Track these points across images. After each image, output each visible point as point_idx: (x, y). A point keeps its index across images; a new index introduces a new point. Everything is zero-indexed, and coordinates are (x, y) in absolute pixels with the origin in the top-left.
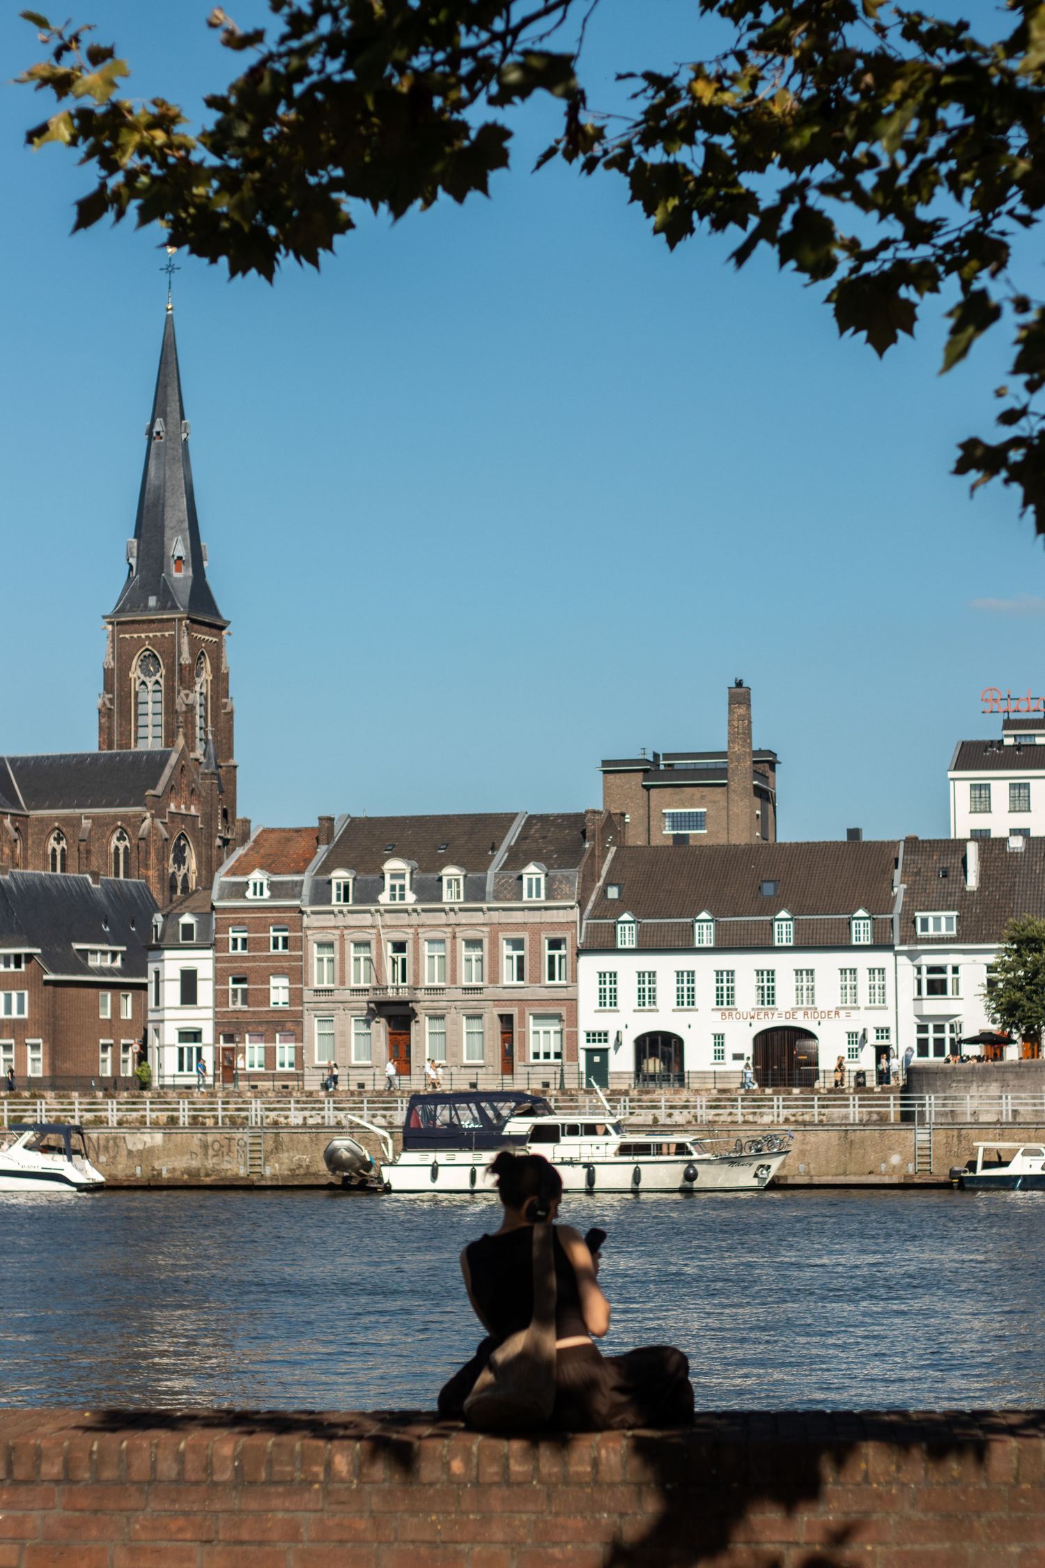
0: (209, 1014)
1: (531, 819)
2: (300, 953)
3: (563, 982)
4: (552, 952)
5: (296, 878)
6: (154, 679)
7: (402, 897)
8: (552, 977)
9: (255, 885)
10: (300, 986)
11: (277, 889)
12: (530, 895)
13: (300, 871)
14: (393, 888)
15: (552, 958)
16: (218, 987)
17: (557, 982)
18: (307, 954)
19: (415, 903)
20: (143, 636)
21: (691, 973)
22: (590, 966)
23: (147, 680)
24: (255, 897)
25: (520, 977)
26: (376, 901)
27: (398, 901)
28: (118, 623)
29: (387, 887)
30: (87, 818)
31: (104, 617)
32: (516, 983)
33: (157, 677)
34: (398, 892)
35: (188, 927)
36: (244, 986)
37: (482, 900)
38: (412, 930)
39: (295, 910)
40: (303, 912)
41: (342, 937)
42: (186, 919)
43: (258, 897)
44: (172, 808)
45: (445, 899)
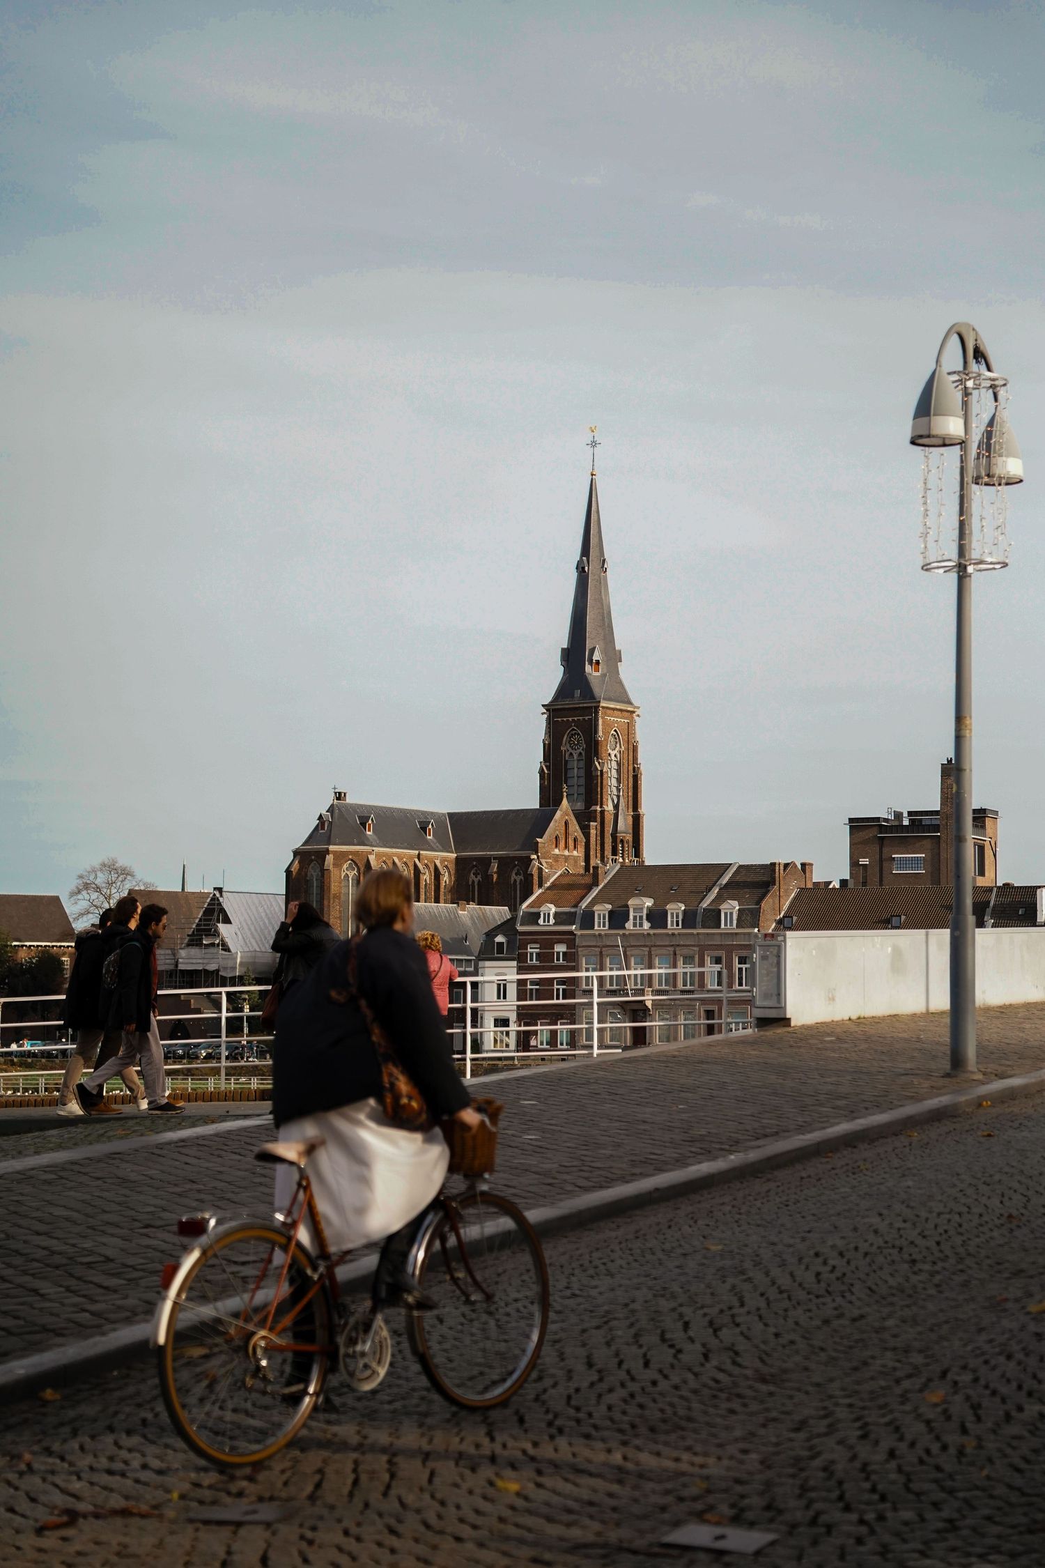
0: (514, 1006)
1: (741, 867)
2: (574, 964)
3: (748, 988)
4: (741, 966)
5: (571, 910)
6: (578, 751)
7: (641, 925)
8: (741, 984)
9: (545, 914)
10: (574, 987)
11: (560, 918)
12: (726, 925)
13: (573, 906)
14: (635, 918)
15: (740, 969)
16: (520, 989)
17: (744, 987)
18: (578, 964)
19: (650, 929)
20: (570, 719)
23: (573, 752)
24: (544, 924)
25: (719, 984)
26: (625, 928)
27: (638, 928)
28: (554, 710)
29: (631, 917)
30: (495, 859)
31: (543, 706)
32: (716, 987)
33: (580, 750)
34: (638, 922)
35: (500, 944)
36: (537, 987)
37: (694, 927)
38: (647, 949)
39: (571, 933)
40: (575, 935)
41: (601, 952)
42: (500, 939)
43: (546, 923)
44: (557, 851)
45: (669, 926)
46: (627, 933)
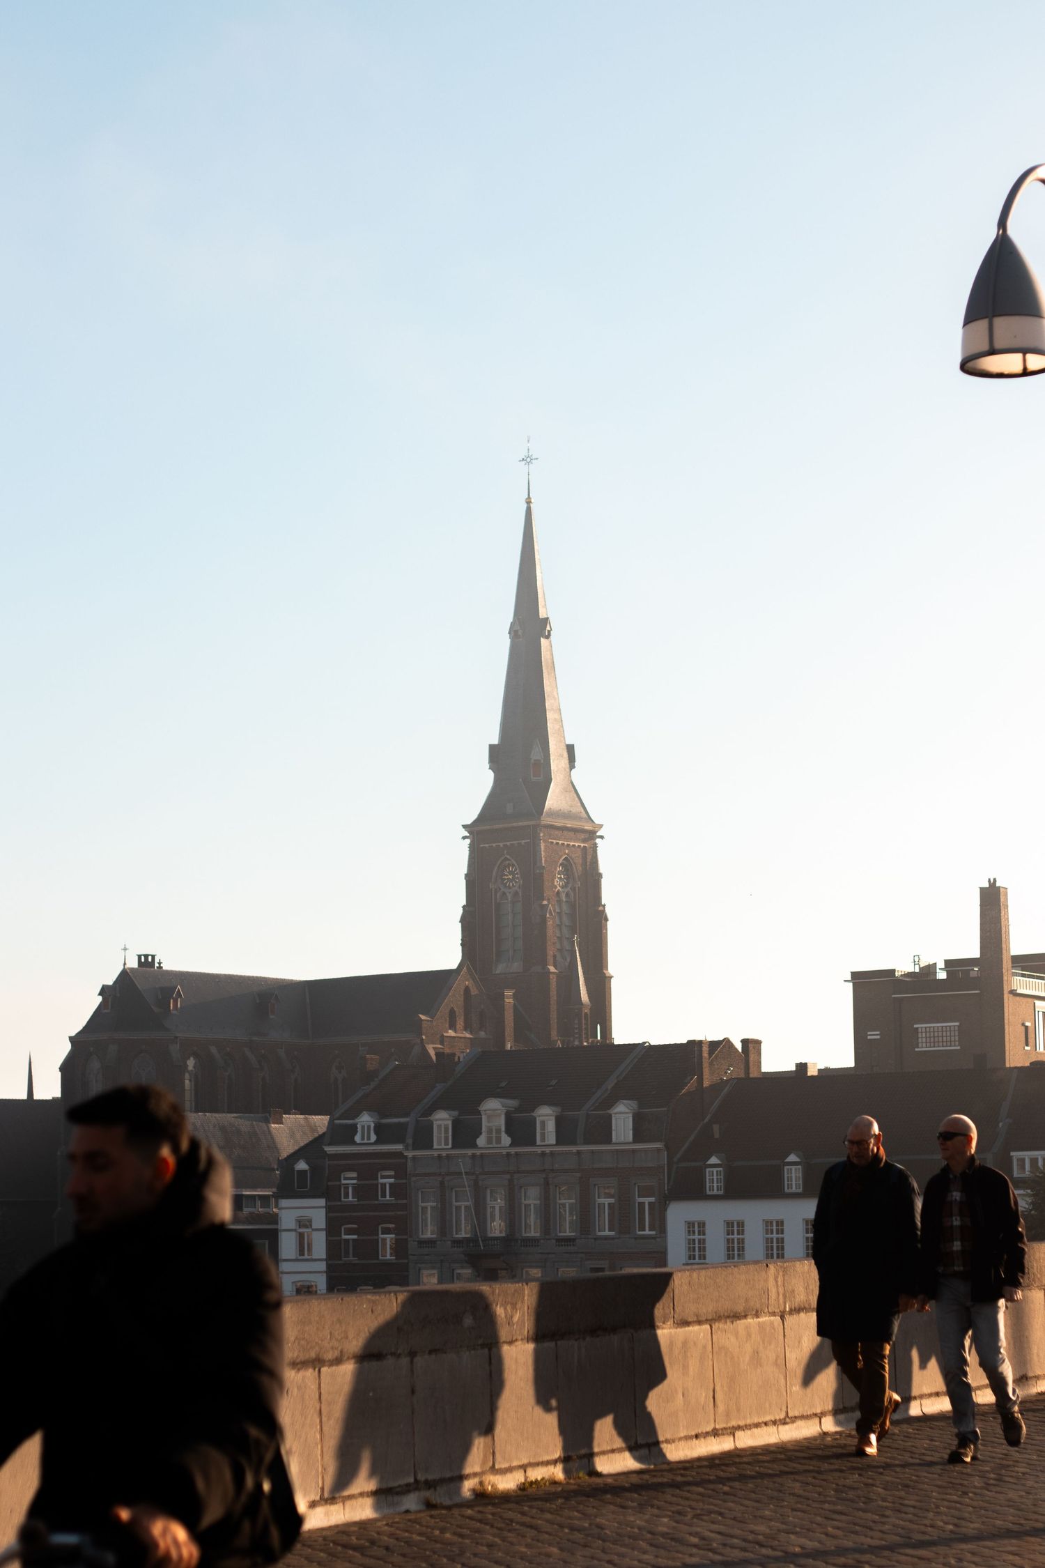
0: (322, 1266)
2: (405, 1201)
3: (652, 1233)
4: (640, 1198)
5: (402, 1120)
7: (499, 1140)
8: (642, 1227)
9: (363, 1128)
10: (405, 1237)
11: (383, 1134)
12: (618, 1138)
13: (406, 1115)
14: (490, 1130)
15: (641, 1205)
16: (330, 1238)
17: (647, 1232)
18: (411, 1203)
19: (510, 1146)
20: (501, 845)
21: (780, 1223)
22: (679, 1214)
23: (506, 891)
24: (362, 1142)
25: (612, 1227)
26: (475, 1146)
27: (493, 1145)
28: (478, 833)
29: (484, 1131)
31: (464, 826)
32: (607, 1233)
33: (516, 888)
34: (494, 1135)
35: (302, 1173)
36: (355, 1237)
37: (574, 1143)
38: (508, 1176)
39: (399, 1155)
40: (406, 1157)
41: (442, 1183)
42: (302, 1166)
43: (366, 1141)
44: (451, 1033)
45: (538, 1142)
46: (478, 1152)
